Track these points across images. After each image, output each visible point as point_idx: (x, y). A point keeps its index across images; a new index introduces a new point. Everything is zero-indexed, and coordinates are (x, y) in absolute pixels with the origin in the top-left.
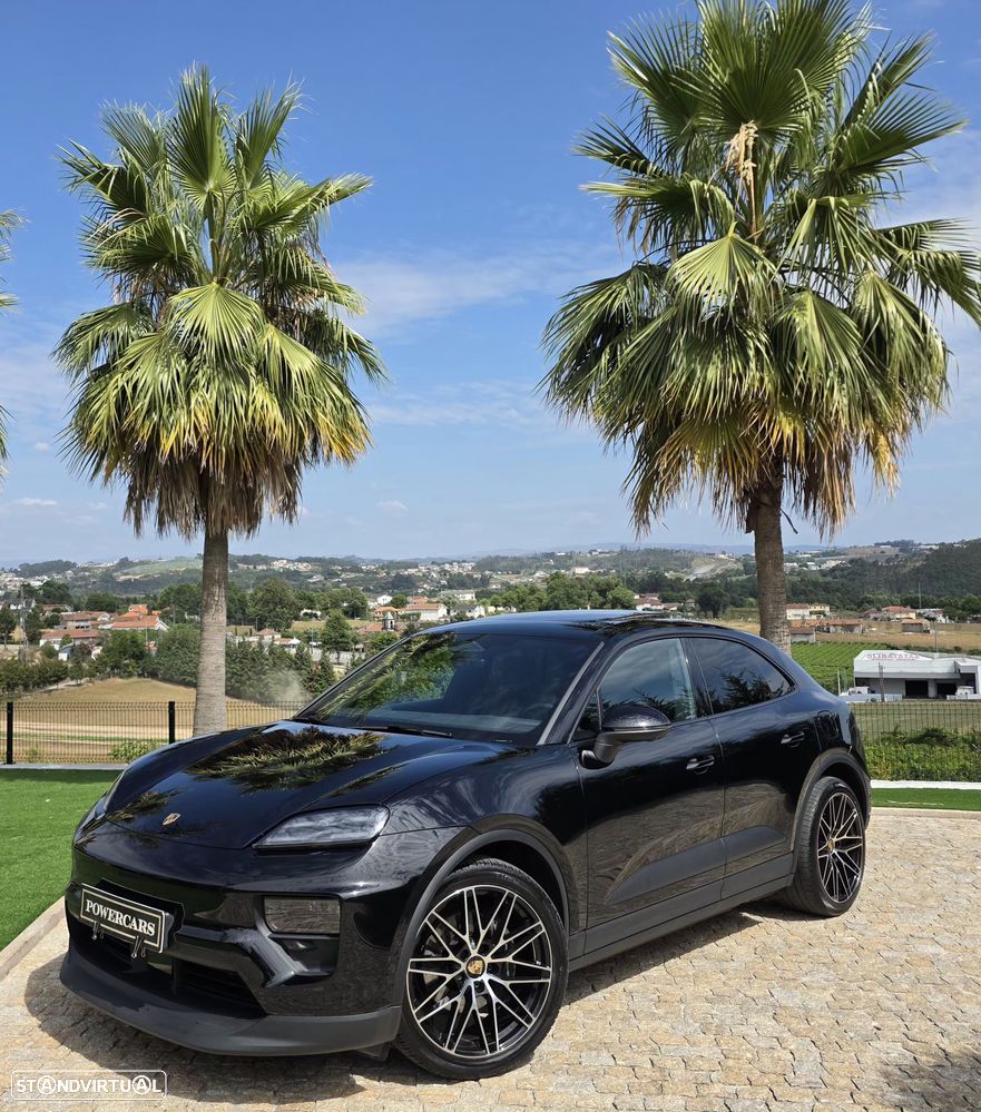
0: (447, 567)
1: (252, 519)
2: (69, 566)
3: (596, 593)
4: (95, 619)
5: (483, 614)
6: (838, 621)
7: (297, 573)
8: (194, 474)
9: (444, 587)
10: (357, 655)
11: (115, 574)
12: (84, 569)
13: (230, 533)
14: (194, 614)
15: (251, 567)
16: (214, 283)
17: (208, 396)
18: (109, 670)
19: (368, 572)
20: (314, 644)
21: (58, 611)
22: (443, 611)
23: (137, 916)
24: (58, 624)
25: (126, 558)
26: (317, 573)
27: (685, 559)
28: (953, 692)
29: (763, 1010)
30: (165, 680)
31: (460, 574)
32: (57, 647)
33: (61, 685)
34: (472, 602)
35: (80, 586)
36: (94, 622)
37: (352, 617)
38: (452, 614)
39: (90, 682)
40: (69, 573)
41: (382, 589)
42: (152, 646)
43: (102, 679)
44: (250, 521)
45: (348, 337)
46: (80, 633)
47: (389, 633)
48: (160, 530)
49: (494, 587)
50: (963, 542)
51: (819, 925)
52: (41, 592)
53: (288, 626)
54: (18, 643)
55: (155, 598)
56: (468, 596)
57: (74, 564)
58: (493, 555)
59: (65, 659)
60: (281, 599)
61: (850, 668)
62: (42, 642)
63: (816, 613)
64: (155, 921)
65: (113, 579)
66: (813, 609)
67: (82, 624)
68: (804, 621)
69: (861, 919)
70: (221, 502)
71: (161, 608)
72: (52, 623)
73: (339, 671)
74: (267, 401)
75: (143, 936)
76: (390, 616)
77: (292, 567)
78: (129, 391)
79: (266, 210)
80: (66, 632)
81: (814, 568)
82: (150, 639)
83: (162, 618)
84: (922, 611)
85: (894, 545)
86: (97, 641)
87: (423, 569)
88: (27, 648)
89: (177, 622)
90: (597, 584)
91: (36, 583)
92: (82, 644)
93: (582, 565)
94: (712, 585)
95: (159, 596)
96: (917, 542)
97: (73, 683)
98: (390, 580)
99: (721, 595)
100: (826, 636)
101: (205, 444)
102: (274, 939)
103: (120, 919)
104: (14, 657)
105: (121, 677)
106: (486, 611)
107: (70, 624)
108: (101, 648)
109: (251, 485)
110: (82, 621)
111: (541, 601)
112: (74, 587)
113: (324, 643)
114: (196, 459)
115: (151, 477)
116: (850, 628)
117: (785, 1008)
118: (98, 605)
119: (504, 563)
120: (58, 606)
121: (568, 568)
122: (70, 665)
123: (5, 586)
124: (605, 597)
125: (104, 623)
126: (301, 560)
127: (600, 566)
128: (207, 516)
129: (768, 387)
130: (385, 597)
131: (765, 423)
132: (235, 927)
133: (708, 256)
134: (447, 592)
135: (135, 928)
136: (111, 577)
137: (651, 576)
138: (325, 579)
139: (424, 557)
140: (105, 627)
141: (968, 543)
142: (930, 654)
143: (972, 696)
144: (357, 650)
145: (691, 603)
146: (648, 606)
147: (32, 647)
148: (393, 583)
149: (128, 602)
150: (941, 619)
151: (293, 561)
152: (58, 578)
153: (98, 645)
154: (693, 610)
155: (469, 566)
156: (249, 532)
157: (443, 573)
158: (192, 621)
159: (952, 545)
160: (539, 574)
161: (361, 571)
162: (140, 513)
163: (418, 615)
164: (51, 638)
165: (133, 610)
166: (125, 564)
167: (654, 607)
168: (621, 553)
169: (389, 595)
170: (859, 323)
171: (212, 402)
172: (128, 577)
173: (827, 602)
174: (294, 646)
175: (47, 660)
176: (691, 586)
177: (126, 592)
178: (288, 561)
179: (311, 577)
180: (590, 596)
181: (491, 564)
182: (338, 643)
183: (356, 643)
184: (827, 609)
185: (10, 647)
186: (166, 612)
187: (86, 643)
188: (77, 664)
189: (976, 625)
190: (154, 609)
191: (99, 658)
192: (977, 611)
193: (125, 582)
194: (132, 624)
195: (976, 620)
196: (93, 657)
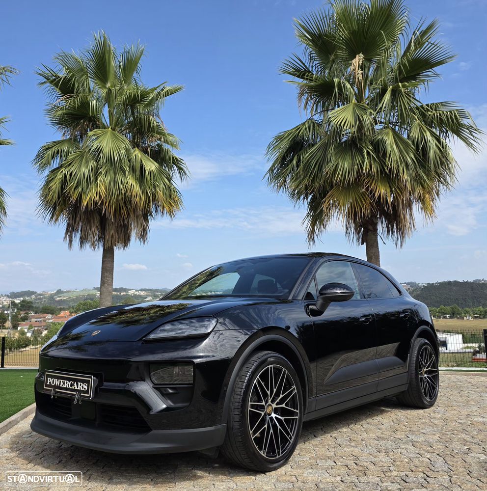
1: (126, 241)
2: (33, 293)
4: (45, 317)
7: (140, 296)
8: (98, 217)
12: (40, 295)
13: (115, 248)
15: (119, 293)
16: (110, 129)
17: (106, 179)
21: (27, 314)
23: (77, 381)
24: (27, 320)
25: (60, 289)
26: (149, 296)
29: (406, 443)
32: (26, 330)
33: (27, 349)
35: (38, 303)
36: (44, 319)
40: (33, 296)
44: (125, 242)
45: (173, 157)
46: (38, 324)
48: (81, 247)
50: (437, 283)
51: (421, 412)
52: (20, 305)
54: (7, 329)
57: (36, 292)
59: (30, 336)
62: (19, 328)
64: (88, 382)
65: (54, 299)
67: (39, 320)
69: (441, 409)
70: (111, 231)
71: (75, 312)
72: (24, 319)
74: (134, 183)
75: (80, 391)
77: (137, 293)
78: (68, 176)
79: (135, 95)
80: (30, 324)
85: (408, 284)
86: (45, 328)
88: (12, 331)
91: (17, 301)
92: (37, 330)
95: (75, 307)
96: (417, 283)
97: (33, 347)
101: (104, 202)
102: (154, 388)
103: (67, 384)
104: (5, 335)
107: (33, 320)
108: (47, 331)
109: (126, 223)
110: (38, 318)
112: (35, 303)
114: (100, 210)
115: (78, 219)
117: (417, 442)
118: (46, 310)
120: (27, 311)
122: (32, 339)
123: (3, 303)
125: (49, 319)
126: (142, 290)
128: (104, 238)
129: (374, 170)
131: (372, 186)
132: (133, 381)
133: (344, 110)
135: (76, 388)
138: (153, 299)
140: (49, 321)
141: (440, 283)
143: (446, 351)
147: (15, 330)
149: (61, 309)
151: (138, 291)
152: (27, 298)
153: (46, 329)
156: (124, 247)
159: (433, 284)
162: (72, 238)
164: (23, 327)
165: (62, 313)
166: (59, 292)
170: (413, 142)
171: (107, 182)
172: (61, 298)
175: (21, 336)
177: (60, 305)
178: (136, 290)
179: (146, 298)
185: (3, 330)
187: (40, 328)
188: (36, 338)
189: (445, 320)
190: (72, 313)
191: (46, 335)
192: (446, 314)
193: (59, 300)
194: (62, 319)
195: (445, 318)
196: (43, 335)
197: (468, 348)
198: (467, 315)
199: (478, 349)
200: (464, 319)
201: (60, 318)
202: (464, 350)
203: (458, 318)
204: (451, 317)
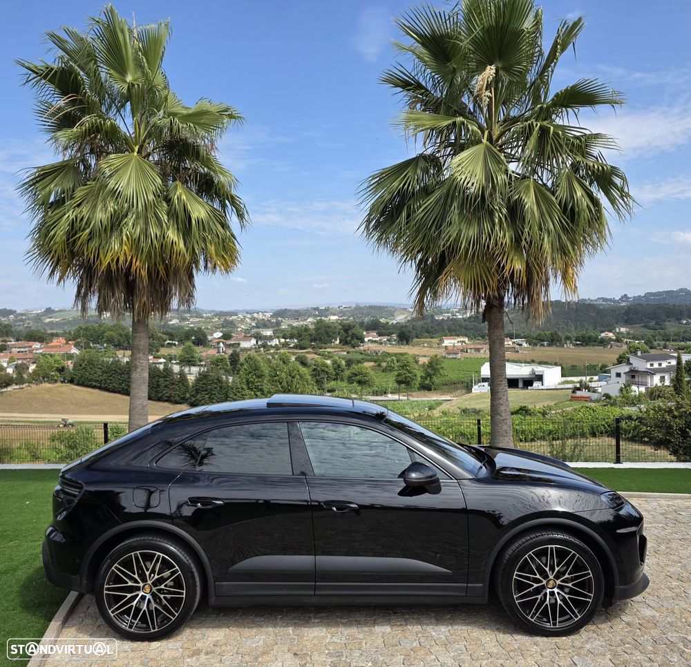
0: (255, 315)
1: (164, 309)
2: (11, 312)
3: (342, 331)
4: (31, 347)
5: (278, 343)
6: (472, 346)
9: (254, 327)
10: (202, 369)
11: (42, 318)
12: (22, 315)
14: (96, 343)
18: (41, 379)
19: (207, 318)
20: (174, 362)
21: (5, 341)
22: (253, 341)
24: (5, 349)
25: (50, 308)
26: (174, 318)
27: (391, 312)
28: (532, 385)
30: (78, 384)
31: (263, 320)
32: (5, 365)
33: (9, 389)
34: (271, 336)
35: (19, 326)
36: (30, 349)
37: (198, 345)
38: (260, 343)
39: (29, 386)
40: (12, 316)
41: (217, 328)
42: (70, 364)
43: (37, 385)
46: (21, 356)
47: (222, 355)
49: (283, 327)
53: (158, 351)
55: (70, 333)
56: (269, 333)
57: (15, 311)
58: (283, 308)
59: (11, 372)
60: (152, 335)
61: (479, 372)
63: (461, 342)
65: (42, 321)
66: (459, 340)
67: (22, 350)
68: (454, 346)
71: (74, 340)
73: (191, 378)
74: (176, 239)
76: (221, 345)
78: (77, 223)
80: (11, 355)
81: (460, 317)
82: (68, 359)
83: (75, 346)
84: (515, 340)
86: (33, 361)
87: (241, 316)
89: (85, 349)
90: (343, 326)
92: (21, 364)
93: (334, 315)
94: (406, 326)
95: (72, 332)
97: (17, 387)
98: (221, 323)
99: (410, 332)
100: (465, 355)
105: (49, 383)
106: (279, 342)
107: (14, 350)
108: (35, 365)
110: (22, 347)
111: (311, 335)
112: (15, 325)
113: (180, 361)
116: (478, 350)
118: (33, 337)
119: (289, 313)
120: (5, 338)
121: (326, 316)
122: (15, 376)
124: (347, 333)
125: (37, 349)
127: (344, 315)
130: (218, 333)
134: (256, 330)
136: (40, 319)
137: (373, 321)
138: (180, 322)
139: (241, 309)
140: (38, 352)
142: (520, 364)
143: (541, 387)
144: (202, 365)
145: (395, 336)
146: (371, 338)
148: (222, 324)
149: (53, 335)
150: (525, 345)
152: (3, 320)
153: (33, 363)
154: (395, 340)
155: (268, 315)
157: (253, 319)
158: (95, 348)
160: (310, 320)
161: (203, 317)
163: (239, 344)
164: (1, 359)
165: (55, 342)
166: (49, 311)
167: (374, 339)
168: (356, 308)
169: (221, 332)
171: (136, 235)
172: (52, 319)
173: (466, 336)
174: (161, 363)
176: (394, 326)
177: (51, 330)
179: (171, 320)
180: (339, 333)
181: (282, 313)
182: (190, 361)
183: (201, 361)
184: (467, 339)
186: (78, 342)
187: (25, 362)
188: (20, 374)
189: (542, 348)
190: (70, 340)
191: (34, 371)
192: (543, 341)
193: (50, 322)
194: (56, 349)
195: (543, 345)
196: (30, 371)
197: (567, 382)
198: (568, 342)
199: (578, 385)
200: (563, 346)
201: (52, 347)
202: (562, 386)
203: (557, 346)
204: (549, 345)
